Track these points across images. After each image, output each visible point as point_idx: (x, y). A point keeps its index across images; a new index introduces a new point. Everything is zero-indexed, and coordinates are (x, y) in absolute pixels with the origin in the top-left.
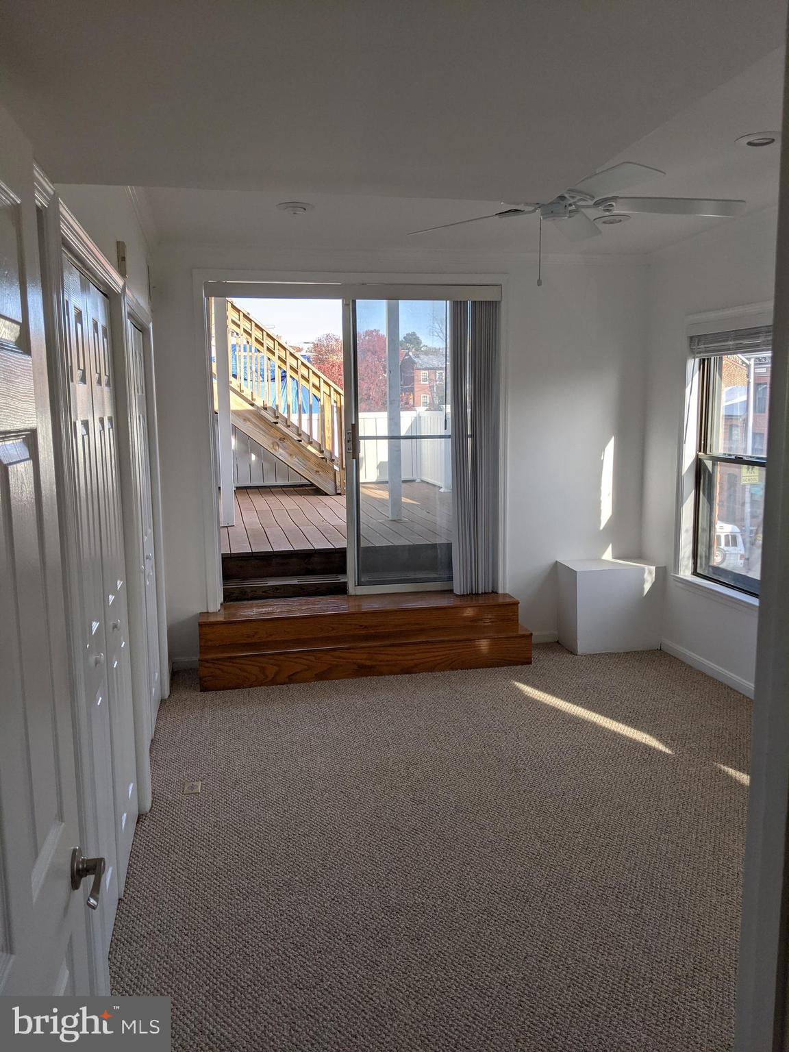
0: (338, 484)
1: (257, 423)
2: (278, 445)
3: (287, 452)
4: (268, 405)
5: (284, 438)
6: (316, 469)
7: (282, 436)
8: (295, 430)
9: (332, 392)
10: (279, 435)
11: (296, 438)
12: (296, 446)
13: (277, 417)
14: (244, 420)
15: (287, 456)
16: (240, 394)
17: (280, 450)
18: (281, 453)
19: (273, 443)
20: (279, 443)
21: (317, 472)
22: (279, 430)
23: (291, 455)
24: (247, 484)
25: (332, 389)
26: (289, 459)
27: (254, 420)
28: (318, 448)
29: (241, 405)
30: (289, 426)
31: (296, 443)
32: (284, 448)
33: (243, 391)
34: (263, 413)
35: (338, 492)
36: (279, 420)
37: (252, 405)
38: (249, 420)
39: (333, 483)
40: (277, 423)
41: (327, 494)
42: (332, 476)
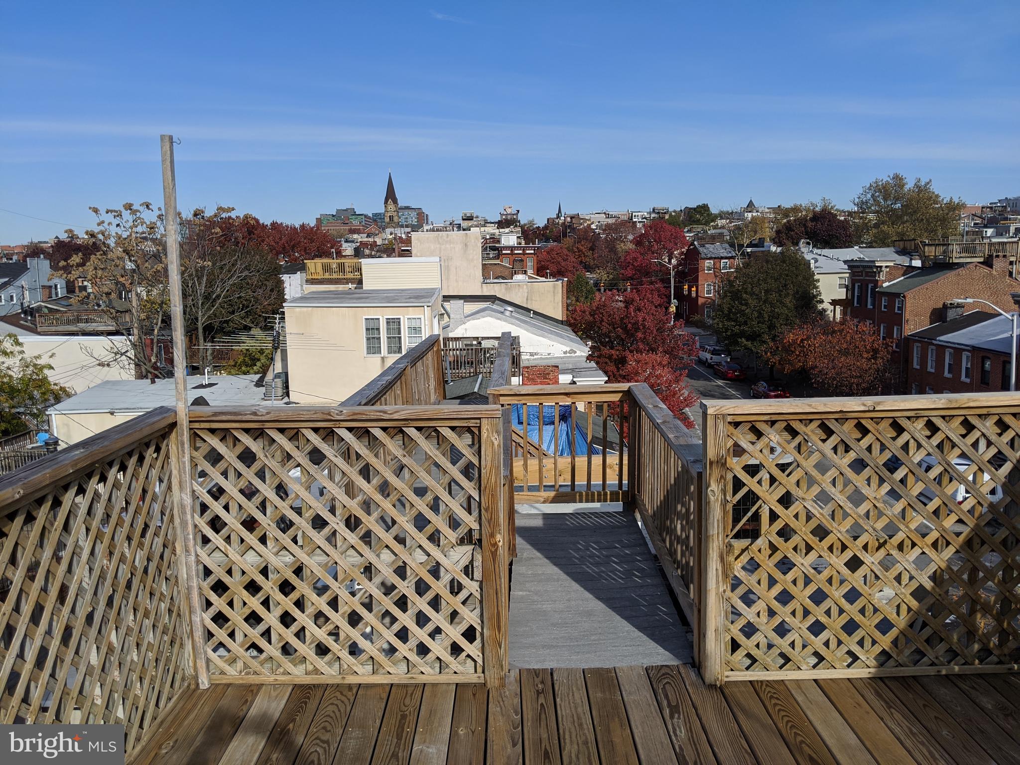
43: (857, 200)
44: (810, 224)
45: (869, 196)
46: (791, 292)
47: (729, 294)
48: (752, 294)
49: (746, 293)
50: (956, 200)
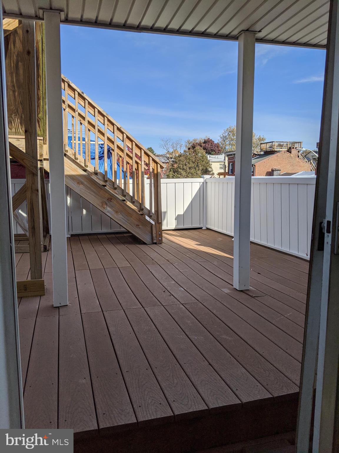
0: (154, 235)
1: (89, 186)
2: (106, 204)
3: (114, 210)
4: (99, 171)
5: (111, 198)
6: (137, 223)
7: (109, 196)
8: (120, 191)
9: (151, 161)
10: (107, 196)
11: (121, 198)
12: (121, 205)
13: (106, 181)
14: (78, 183)
15: (113, 213)
16: (74, 161)
17: (109, 209)
18: (108, 210)
19: (102, 203)
20: (107, 202)
21: (137, 225)
22: (107, 191)
23: (117, 212)
24: (79, 232)
25: (151, 159)
26: (115, 215)
27: (86, 183)
28: (139, 206)
29: (75, 170)
30: (115, 189)
31: (121, 203)
32: (111, 207)
33: (77, 159)
34: (94, 177)
35: (155, 241)
36: (107, 183)
37: (85, 171)
38: (82, 183)
39: (150, 234)
40: (105, 186)
41: (144, 243)
42: (149, 229)
43: (221, 136)
44: (203, 145)
45: (226, 134)
46: (201, 168)
47: (172, 170)
48: (183, 169)
49: (180, 169)
50: (262, 137)
